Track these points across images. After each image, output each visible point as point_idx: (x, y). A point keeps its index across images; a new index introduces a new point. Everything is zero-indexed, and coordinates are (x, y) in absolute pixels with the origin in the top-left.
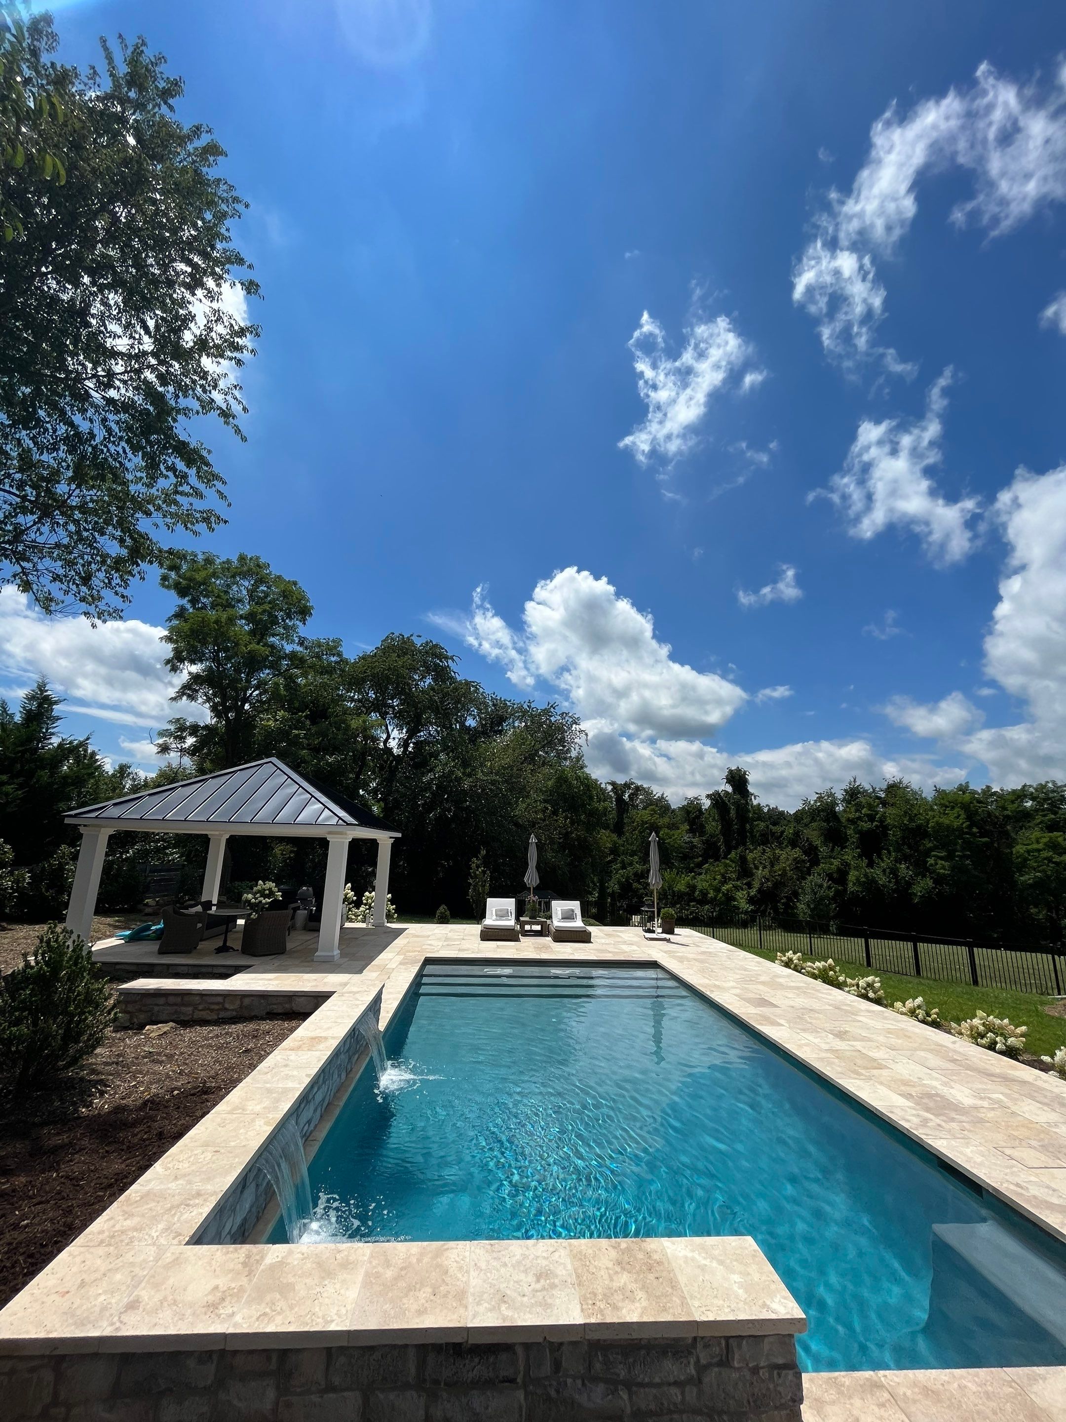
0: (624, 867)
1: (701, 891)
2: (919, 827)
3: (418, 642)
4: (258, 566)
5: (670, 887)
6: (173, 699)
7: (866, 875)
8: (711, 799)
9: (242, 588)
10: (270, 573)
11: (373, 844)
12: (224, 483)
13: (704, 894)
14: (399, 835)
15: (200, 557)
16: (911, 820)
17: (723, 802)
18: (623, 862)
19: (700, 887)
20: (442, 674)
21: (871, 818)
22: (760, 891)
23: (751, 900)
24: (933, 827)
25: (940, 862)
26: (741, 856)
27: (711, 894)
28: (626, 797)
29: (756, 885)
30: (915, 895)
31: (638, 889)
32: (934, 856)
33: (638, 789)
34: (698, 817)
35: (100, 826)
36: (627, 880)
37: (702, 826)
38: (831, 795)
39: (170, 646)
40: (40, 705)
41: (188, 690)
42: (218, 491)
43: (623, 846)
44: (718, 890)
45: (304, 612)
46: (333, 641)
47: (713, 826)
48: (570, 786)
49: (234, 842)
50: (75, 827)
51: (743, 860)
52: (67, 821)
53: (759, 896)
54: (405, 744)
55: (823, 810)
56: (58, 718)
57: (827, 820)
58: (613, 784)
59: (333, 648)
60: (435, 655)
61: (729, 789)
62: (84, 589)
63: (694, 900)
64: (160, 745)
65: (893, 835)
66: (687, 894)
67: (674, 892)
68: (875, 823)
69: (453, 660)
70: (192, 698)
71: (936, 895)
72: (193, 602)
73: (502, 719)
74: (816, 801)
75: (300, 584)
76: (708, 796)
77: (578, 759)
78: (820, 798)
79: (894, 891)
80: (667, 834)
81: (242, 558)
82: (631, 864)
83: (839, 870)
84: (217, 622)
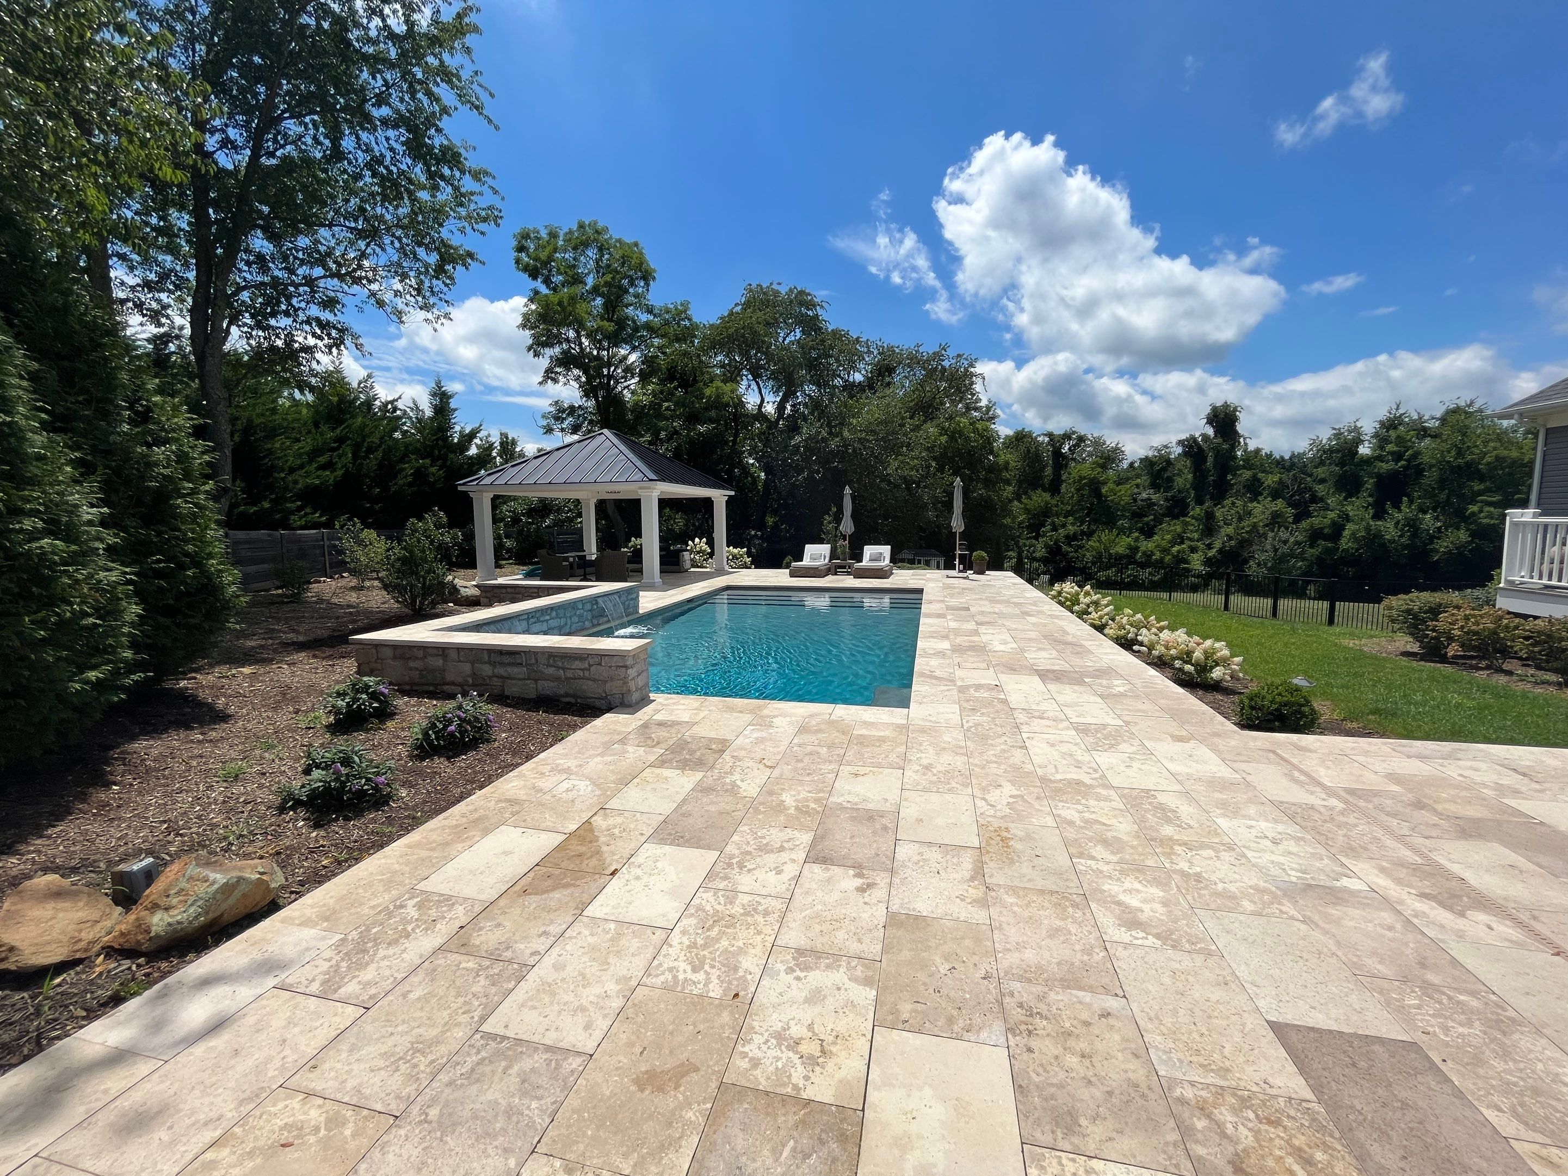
0: (1055, 529)
1: (1144, 553)
2: (1469, 465)
3: (783, 290)
4: (597, 232)
5: (1107, 550)
6: (540, 383)
7: (1368, 529)
8: (1184, 445)
9: (589, 259)
10: (611, 238)
11: (707, 503)
12: (494, 178)
13: (1148, 555)
14: (733, 493)
15: (544, 234)
16: (1460, 453)
17: (1200, 447)
18: (1053, 524)
19: (1143, 548)
20: (811, 325)
21: (1398, 457)
22: (1220, 551)
23: (1208, 562)
24: (1488, 464)
25: (1487, 509)
26: (1207, 512)
27: (1157, 556)
28: (1065, 449)
29: (1218, 545)
30: (1437, 551)
31: (1068, 552)
32: (1482, 501)
33: (1081, 439)
34: (1164, 469)
35: (482, 491)
36: (1056, 543)
37: (1170, 480)
38: (1356, 430)
39: (528, 333)
40: (441, 400)
41: (550, 375)
42: (491, 187)
43: (1057, 506)
44: (1165, 551)
45: (647, 276)
46: (682, 305)
47: (1184, 479)
48: (968, 439)
49: (601, 506)
50: (466, 493)
51: (1210, 516)
52: (460, 488)
53: (1219, 557)
54: (781, 407)
55: (1338, 451)
56: (455, 410)
57: (1341, 464)
58: (1050, 435)
59: (681, 313)
60: (801, 304)
61: (1210, 431)
62: (420, 299)
63: (1135, 562)
64: (544, 427)
65: (1430, 477)
66: (1127, 556)
67: (1110, 555)
68: (1403, 463)
69: (822, 307)
70: (555, 381)
71: (1470, 551)
72: (547, 282)
73: (891, 370)
74: (1329, 439)
75: (641, 246)
76: (1180, 442)
77: (988, 408)
78: (1338, 435)
79: (1406, 547)
80: (1112, 490)
81: (581, 226)
82: (1064, 526)
83: (1334, 523)
84: (560, 303)
